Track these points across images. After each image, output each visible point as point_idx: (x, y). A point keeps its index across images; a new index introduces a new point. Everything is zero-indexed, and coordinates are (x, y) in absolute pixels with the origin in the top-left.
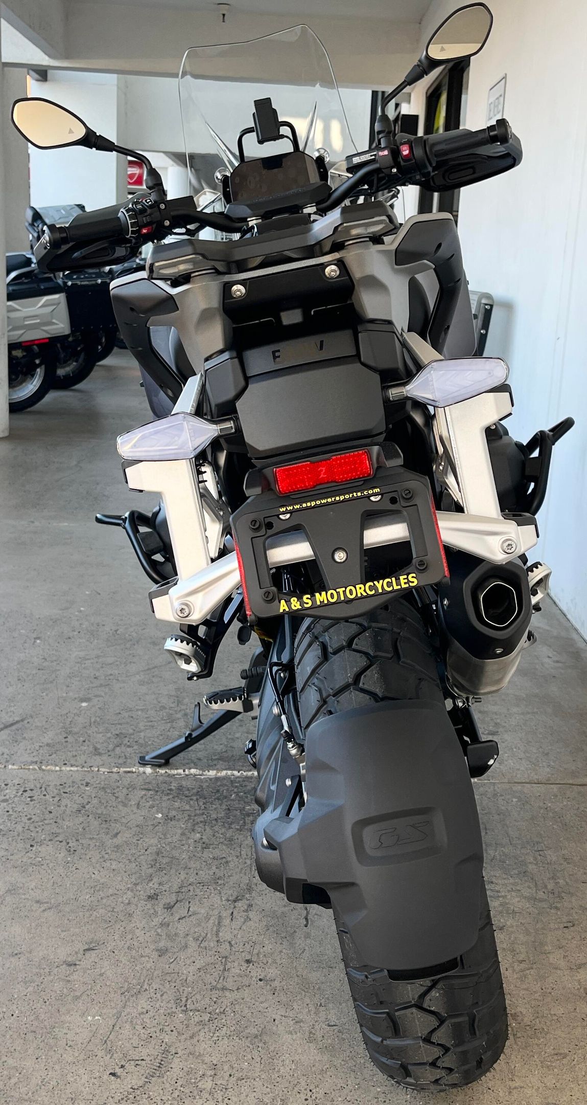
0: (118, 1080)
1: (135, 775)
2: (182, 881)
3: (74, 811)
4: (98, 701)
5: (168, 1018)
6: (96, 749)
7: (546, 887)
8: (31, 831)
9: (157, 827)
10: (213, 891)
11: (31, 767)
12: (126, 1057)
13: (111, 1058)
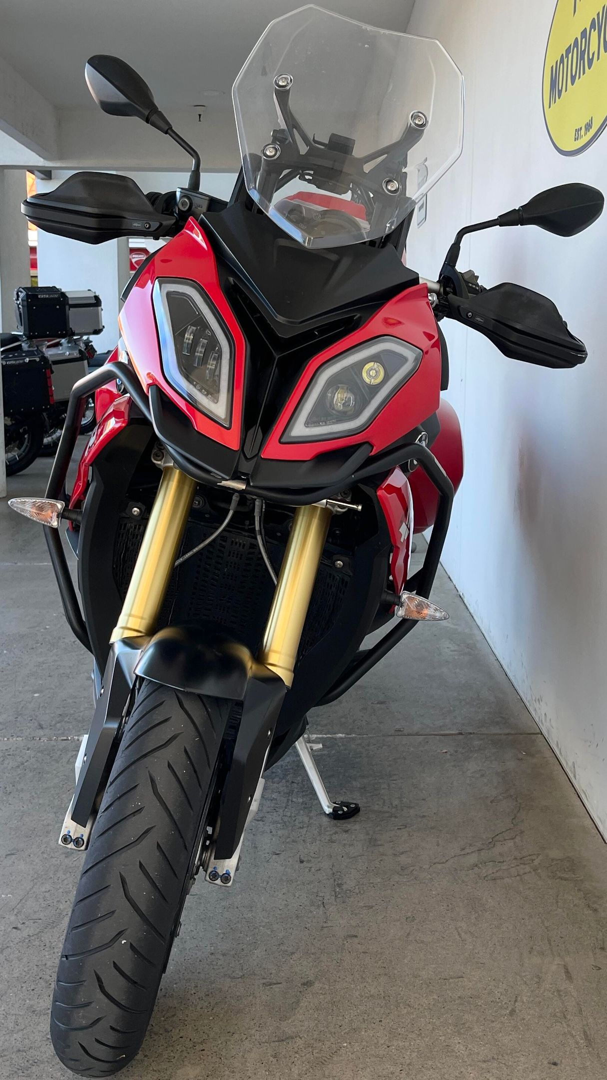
0: (19, 932)
3: (14, 766)
4: (49, 692)
6: (40, 725)
12: (27, 918)
13: (16, 919)
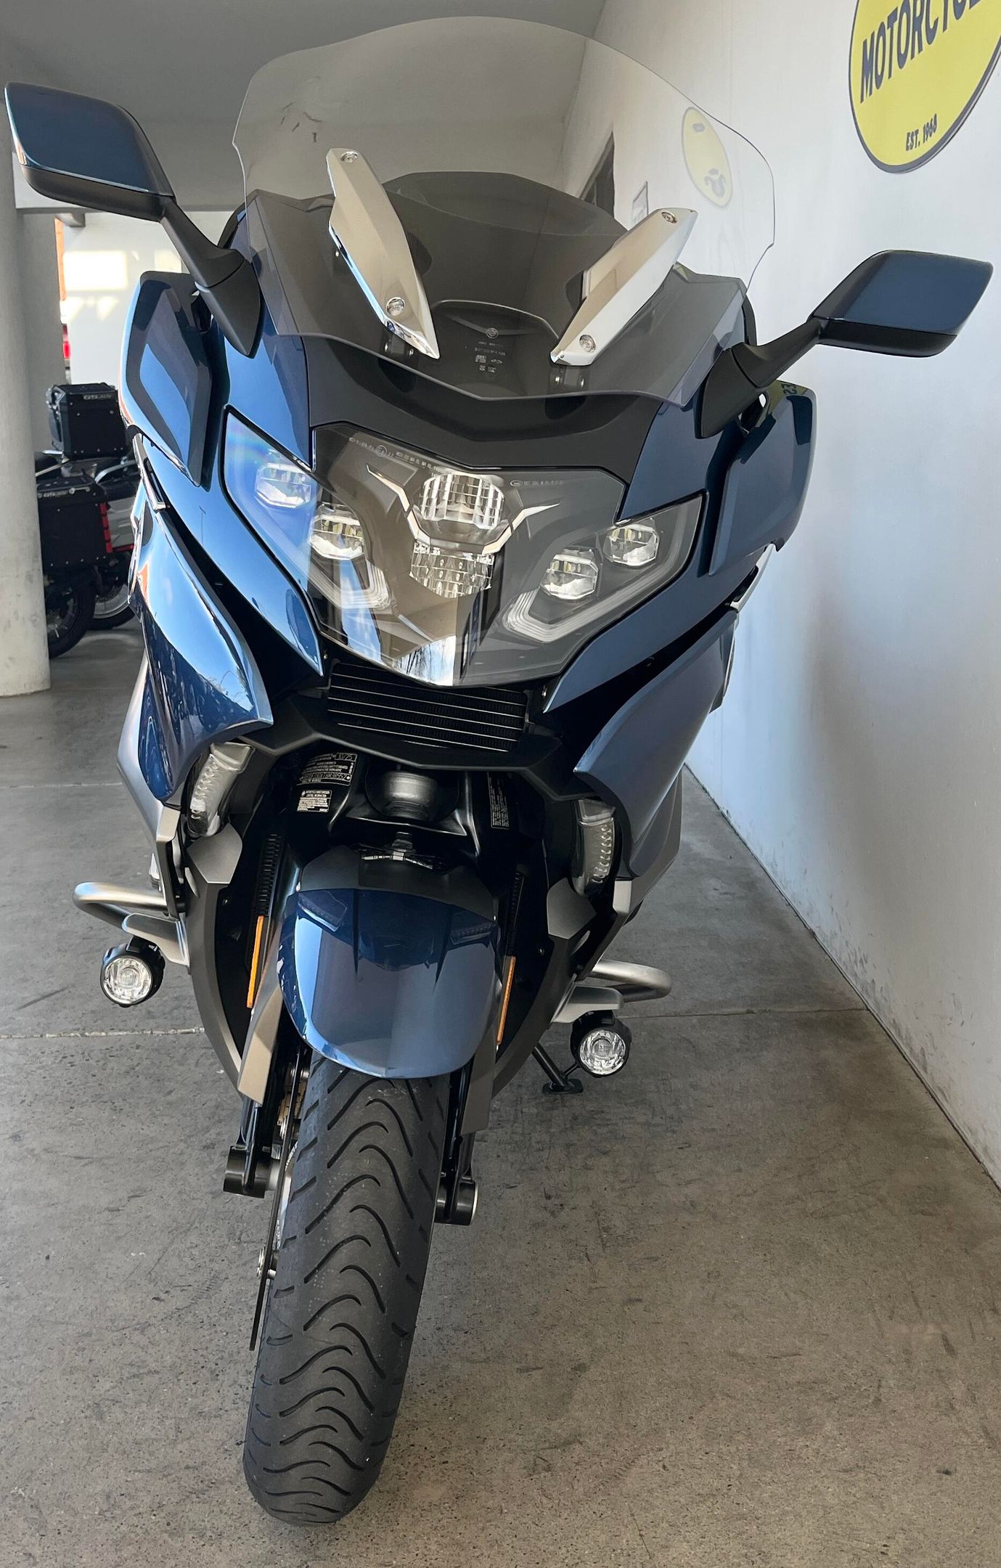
0: (162, 1303)
3: (122, 1072)
5: (219, 1251)
8: (72, 1094)
9: (218, 1083)
11: (72, 1034)
12: (171, 1284)
13: (155, 1286)
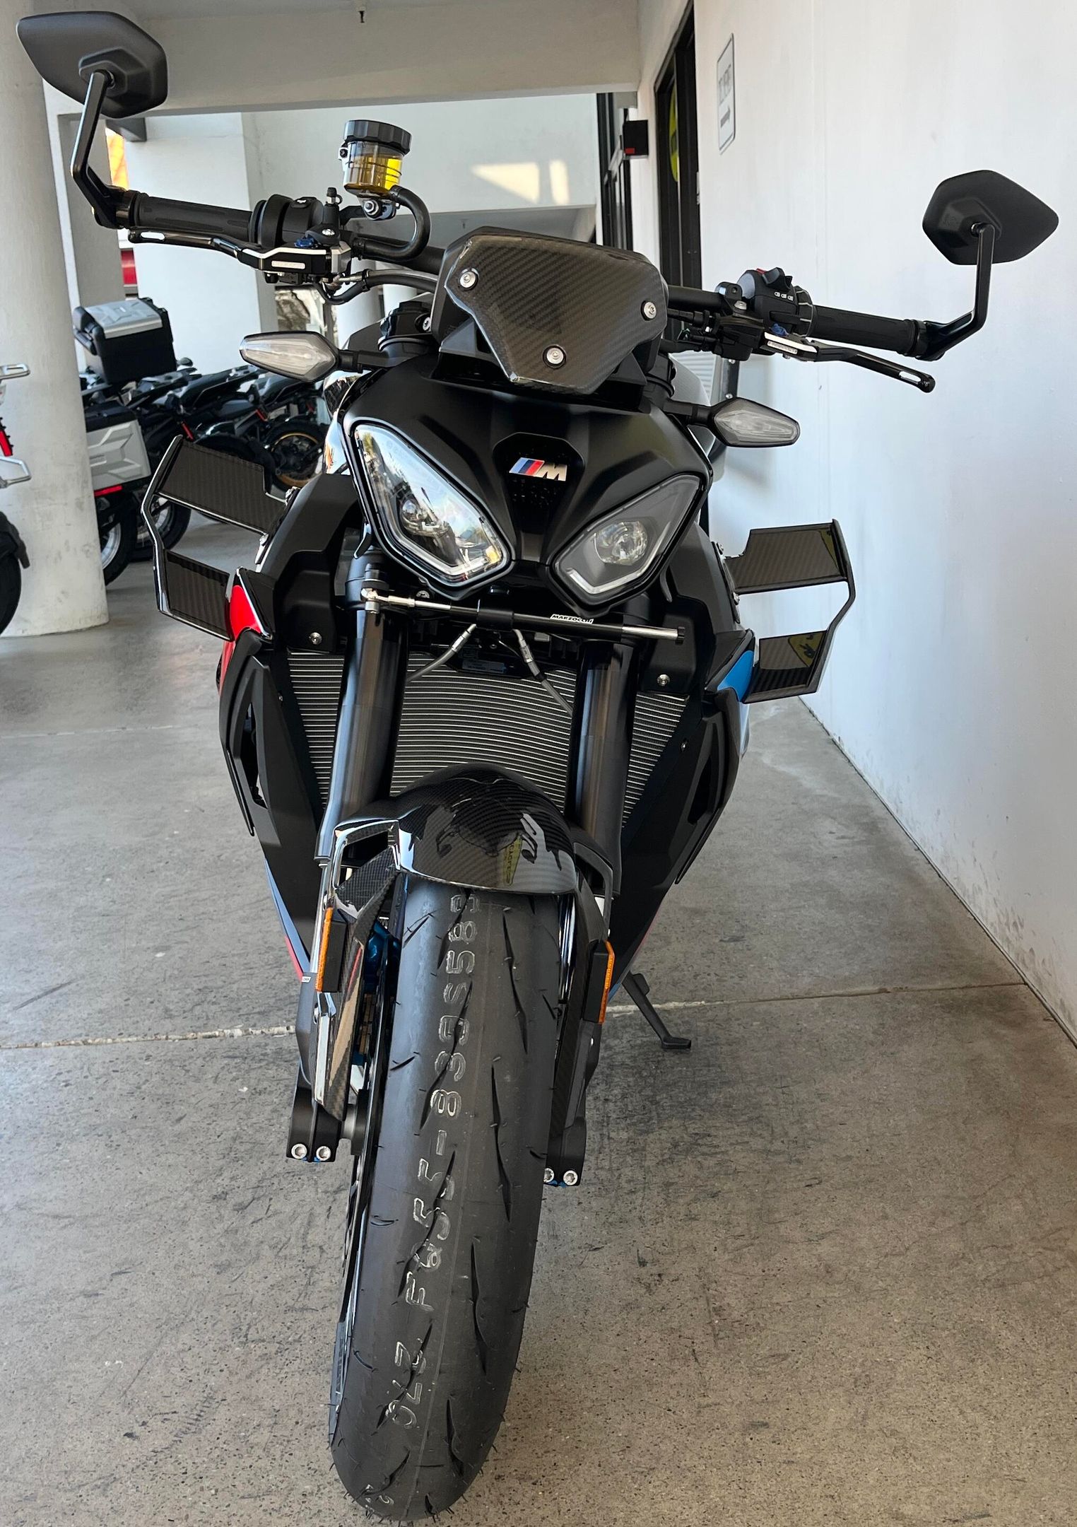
0: (136, 1442)
1: (216, 1040)
2: (264, 1173)
3: (124, 1093)
4: (180, 948)
5: (218, 1355)
6: (167, 1010)
7: (786, 1133)
8: (61, 1126)
9: (240, 1105)
10: (306, 1183)
11: (73, 1042)
12: (151, 1411)
13: (129, 1413)
